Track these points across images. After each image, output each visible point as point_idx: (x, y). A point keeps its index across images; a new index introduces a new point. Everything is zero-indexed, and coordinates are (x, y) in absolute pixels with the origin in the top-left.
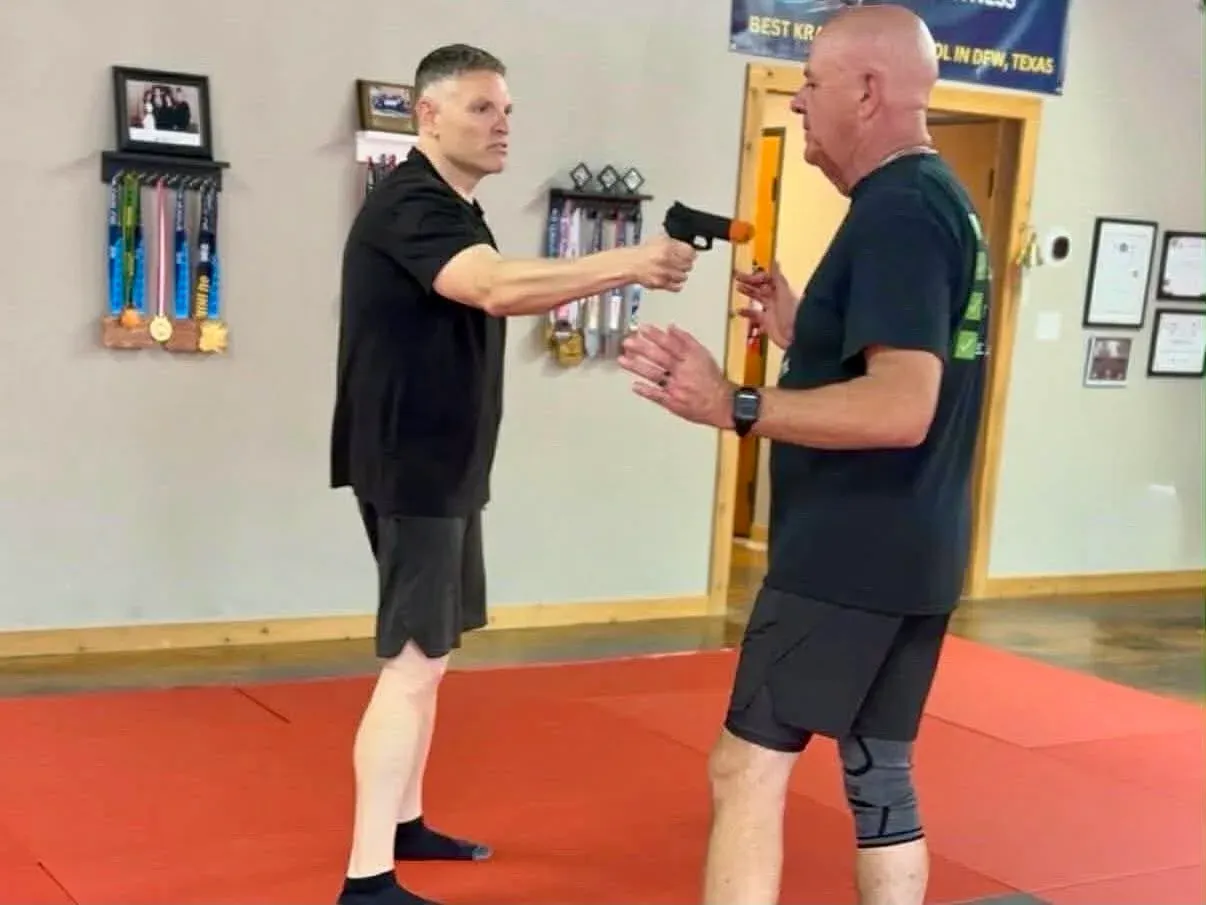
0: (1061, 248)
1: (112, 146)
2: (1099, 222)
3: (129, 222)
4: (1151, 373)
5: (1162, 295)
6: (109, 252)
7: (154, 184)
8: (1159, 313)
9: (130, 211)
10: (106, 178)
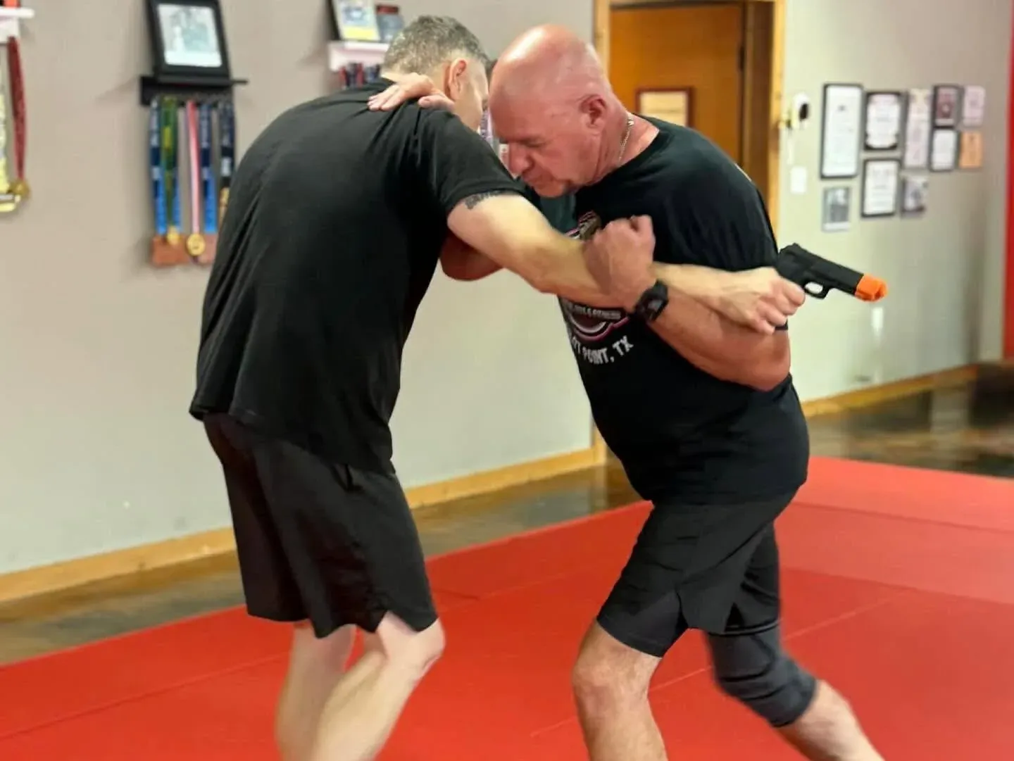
0: (804, 113)
1: (147, 71)
2: (826, 87)
3: (167, 142)
4: (864, 216)
5: (868, 148)
6: (150, 174)
7: (182, 104)
8: (866, 162)
9: (167, 131)
10: (145, 101)
